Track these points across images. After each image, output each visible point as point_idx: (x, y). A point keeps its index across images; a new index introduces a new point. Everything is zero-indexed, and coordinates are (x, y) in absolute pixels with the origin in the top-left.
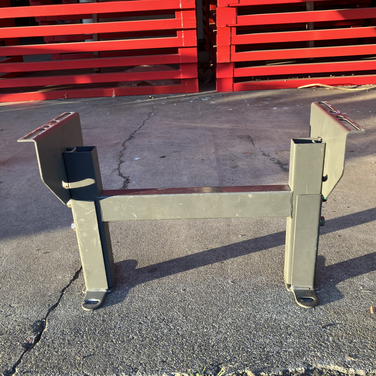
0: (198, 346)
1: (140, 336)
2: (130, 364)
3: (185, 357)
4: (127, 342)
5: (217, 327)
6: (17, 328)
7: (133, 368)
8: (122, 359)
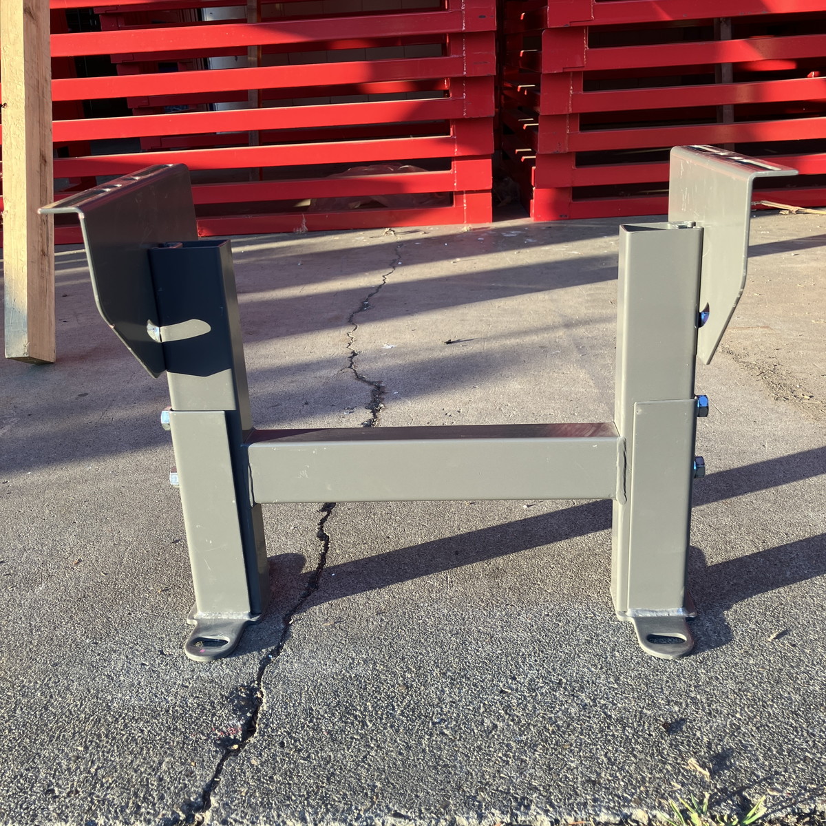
0: (671, 744)
1: (513, 720)
2: (505, 787)
3: (645, 770)
4: (481, 735)
5: (704, 701)
6: (192, 704)
7: (516, 799)
8: (483, 776)
